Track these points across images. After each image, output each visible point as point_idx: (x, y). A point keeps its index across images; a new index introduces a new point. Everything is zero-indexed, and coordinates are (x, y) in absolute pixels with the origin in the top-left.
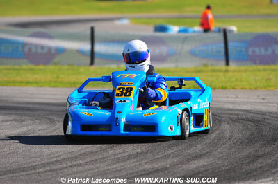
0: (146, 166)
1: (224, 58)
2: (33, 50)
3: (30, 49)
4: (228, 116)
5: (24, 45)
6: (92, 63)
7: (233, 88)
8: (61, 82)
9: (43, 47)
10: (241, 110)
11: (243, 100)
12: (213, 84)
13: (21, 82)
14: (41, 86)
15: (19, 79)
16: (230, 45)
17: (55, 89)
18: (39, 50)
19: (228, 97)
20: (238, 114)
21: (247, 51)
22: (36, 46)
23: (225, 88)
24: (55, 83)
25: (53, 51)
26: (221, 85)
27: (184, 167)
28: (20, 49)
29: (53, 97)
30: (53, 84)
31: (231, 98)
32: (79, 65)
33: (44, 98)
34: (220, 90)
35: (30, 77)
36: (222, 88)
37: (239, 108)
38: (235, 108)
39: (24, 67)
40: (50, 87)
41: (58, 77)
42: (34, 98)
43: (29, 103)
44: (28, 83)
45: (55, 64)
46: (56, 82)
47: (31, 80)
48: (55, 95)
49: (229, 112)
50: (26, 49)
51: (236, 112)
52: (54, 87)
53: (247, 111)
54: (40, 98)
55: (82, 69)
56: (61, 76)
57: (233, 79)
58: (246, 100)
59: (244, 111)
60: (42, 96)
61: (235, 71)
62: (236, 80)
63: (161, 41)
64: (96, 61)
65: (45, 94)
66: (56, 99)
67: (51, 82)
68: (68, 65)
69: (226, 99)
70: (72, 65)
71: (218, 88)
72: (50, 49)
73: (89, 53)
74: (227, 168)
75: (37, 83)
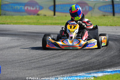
0: (72, 60)
2: (29, 9)
3: (27, 8)
4: (112, 38)
6: (54, 15)
7: (115, 26)
8: (40, 23)
11: (119, 31)
12: (107, 24)
13: (22, 23)
14: (31, 25)
15: (21, 21)
17: (36, 26)
19: (113, 30)
23: (112, 26)
24: (37, 23)
26: (110, 24)
28: (23, 8)
30: (36, 24)
33: (31, 30)
34: (110, 26)
35: (26, 21)
36: (111, 25)
37: (117, 34)
40: (35, 25)
41: (38, 21)
42: (27, 30)
43: (24, 32)
44: (25, 23)
47: (26, 22)
48: (36, 28)
49: (112, 36)
51: (115, 36)
54: (29, 30)
56: (40, 20)
59: (119, 35)
60: (31, 29)
62: (117, 22)
65: (32, 28)
66: (37, 30)
67: (35, 22)
71: (109, 25)
74: (109, 61)
75: (29, 23)
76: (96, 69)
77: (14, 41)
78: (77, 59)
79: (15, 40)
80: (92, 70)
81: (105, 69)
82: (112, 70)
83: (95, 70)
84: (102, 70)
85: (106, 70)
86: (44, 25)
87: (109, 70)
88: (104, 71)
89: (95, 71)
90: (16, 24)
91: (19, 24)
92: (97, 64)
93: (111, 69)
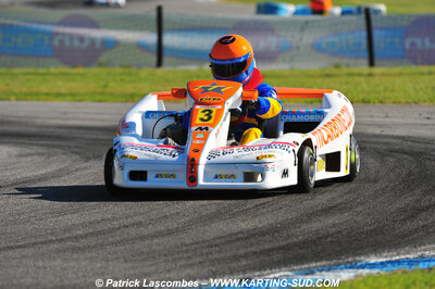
1: (366, 54)
2: (67, 43)
3: (62, 42)
4: (373, 146)
5: (53, 35)
6: (159, 64)
7: (381, 102)
8: (111, 94)
9: (81, 39)
10: (393, 137)
11: (396, 120)
13: (48, 94)
14: (79, 101)
15: (44, 89)
16: (376, 34)
17: (101, 104)
18: (76, 43)
19: (372, 117)
20: (388, 143)
21: (403, 44)
22: (72, 37)
23: (369, 102)
25: (98, 45)
26: (361, 96)
27: (304, 226)
28: (47, 42)
29: (99, 117)
30: (98, 98)
31: (378, 117)
32: (139, 66)
33: (83, 120)
34: (361, 104)
35: (62, 86)
36: (364, 102)
37: (390, 133)
38: (384, 133)
39: (53, 70)
40: (93, 101)
41: (106, 86)
42: (68, 119)
43: (60, 127)
44: (59, 95)
45: (101, 65)
46: (102, 94)
47: (63, 91)
48: (102, 114)
49: (375, 140)
50: (56, 42)
51: (385, 140)
52: (100, 101)
53: (403, 138)
54: (78, 119)
55: (144, 73)
56: (112, 84)
57: (381, 88)
58: (401, 121)
59: (397, 137)
60: (81, 116)
61: (383, 74)
62: (386, 89)
63: (267, 29)
64: (166, 59)
65: (87, 113)
66: (103, 120)
67: (94, 93)
68: (121, 66)
69: (370, 119)
70: (128, 66)
72: (93, 41)
73: (155, 48)
74: (371, 228)
75: (73, 95)
76: (329, 257)
77: (29, 159)
78: (260, 222)
79: (32, 155)
80: (316, 261)
81: (360, 255)
82: (384, 260)
83: (327, 260)
84: (350, 259)
85: (362, 258)
86: (127, 101)
87: (373, 260)
88: (356, 262)
89: (324, 263)
90: (26, 100)
91: (38, 100)
92: (329, 239)
93: (381, 256)
